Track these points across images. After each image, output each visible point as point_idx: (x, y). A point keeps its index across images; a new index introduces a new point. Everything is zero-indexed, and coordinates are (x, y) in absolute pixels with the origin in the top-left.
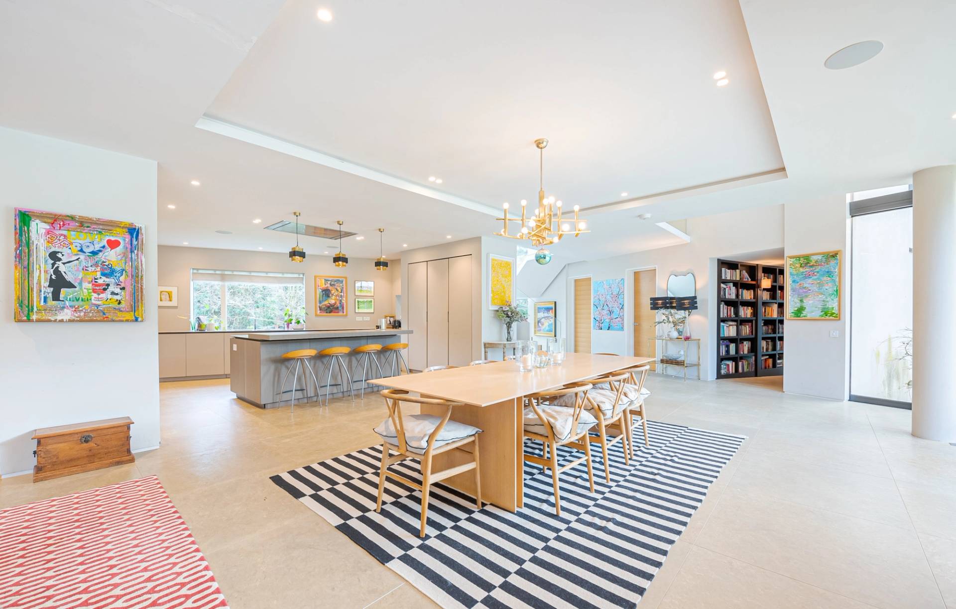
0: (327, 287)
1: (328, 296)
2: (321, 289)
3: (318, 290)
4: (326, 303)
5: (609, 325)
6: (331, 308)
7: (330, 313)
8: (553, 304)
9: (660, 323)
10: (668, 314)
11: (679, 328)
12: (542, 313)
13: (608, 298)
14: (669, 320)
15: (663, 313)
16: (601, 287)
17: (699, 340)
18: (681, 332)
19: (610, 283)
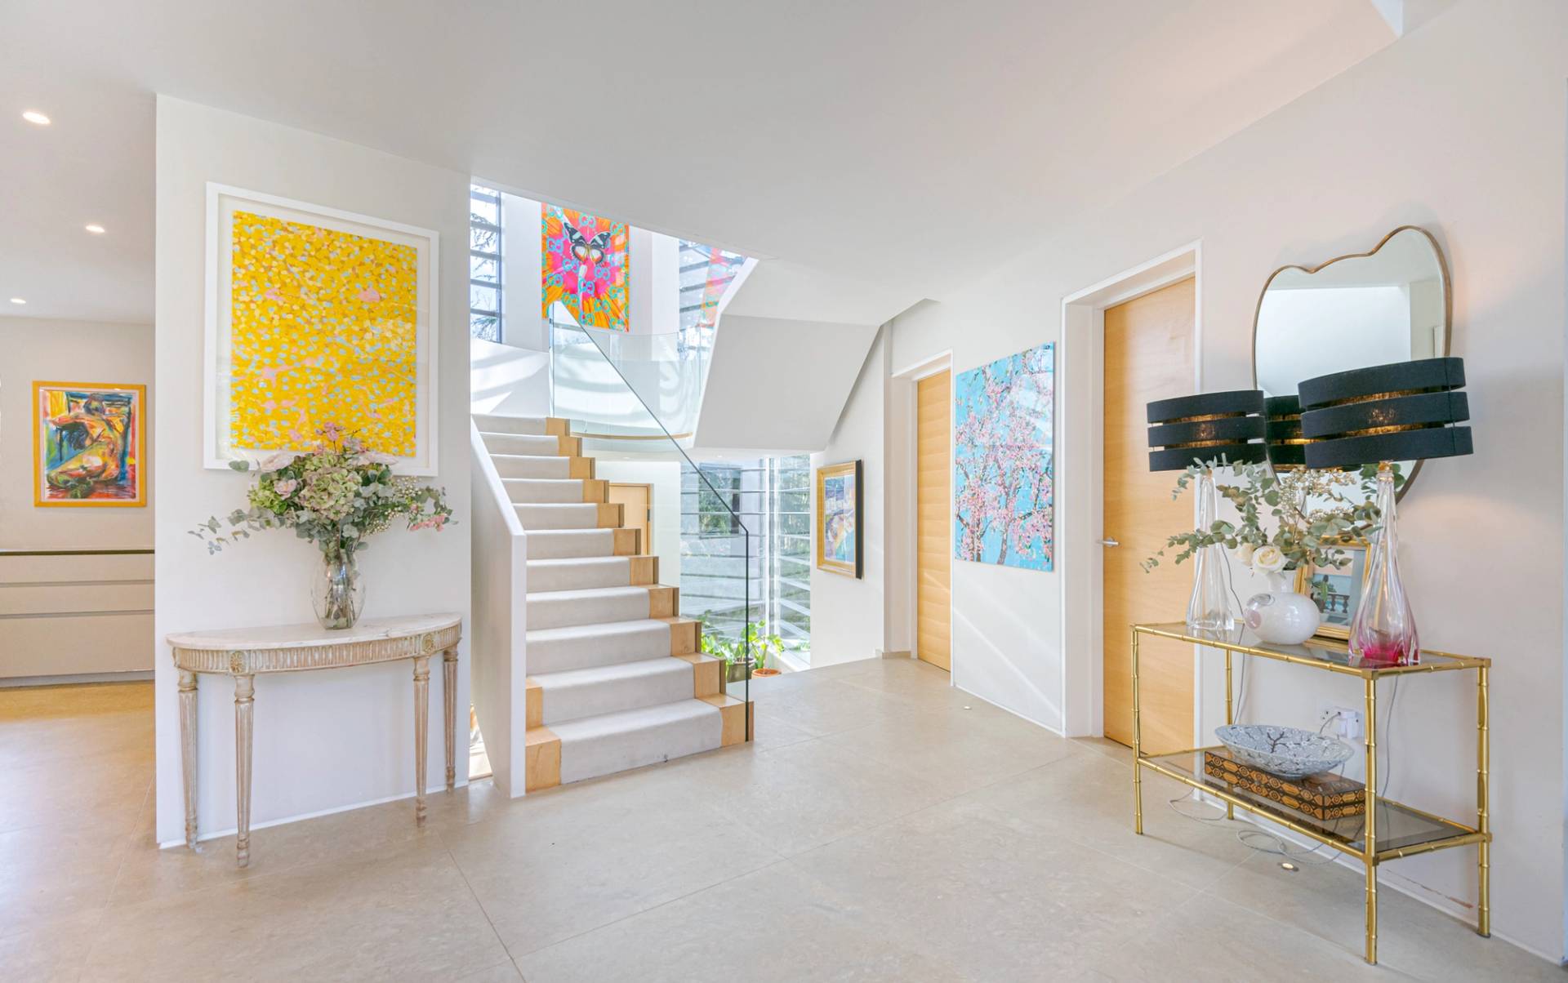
0: (77, 417)
1: (80, 446)
2: (54, 423)
3: (43, 427)
4: (72, 465)
5: (1004, 541)
6: (91, 481)
7: (85, 496)
8: (854, 470)
9: (1202, 541)
10: (1250, 489)
11: (1326, 578)
12: (835, 498)
13: (1002, 432)
14: (1258, 529)
15: (1226, 485)
16: (979, 393)
17: (1483, 664)
18: (1342, 601)
19: (1007, 372)
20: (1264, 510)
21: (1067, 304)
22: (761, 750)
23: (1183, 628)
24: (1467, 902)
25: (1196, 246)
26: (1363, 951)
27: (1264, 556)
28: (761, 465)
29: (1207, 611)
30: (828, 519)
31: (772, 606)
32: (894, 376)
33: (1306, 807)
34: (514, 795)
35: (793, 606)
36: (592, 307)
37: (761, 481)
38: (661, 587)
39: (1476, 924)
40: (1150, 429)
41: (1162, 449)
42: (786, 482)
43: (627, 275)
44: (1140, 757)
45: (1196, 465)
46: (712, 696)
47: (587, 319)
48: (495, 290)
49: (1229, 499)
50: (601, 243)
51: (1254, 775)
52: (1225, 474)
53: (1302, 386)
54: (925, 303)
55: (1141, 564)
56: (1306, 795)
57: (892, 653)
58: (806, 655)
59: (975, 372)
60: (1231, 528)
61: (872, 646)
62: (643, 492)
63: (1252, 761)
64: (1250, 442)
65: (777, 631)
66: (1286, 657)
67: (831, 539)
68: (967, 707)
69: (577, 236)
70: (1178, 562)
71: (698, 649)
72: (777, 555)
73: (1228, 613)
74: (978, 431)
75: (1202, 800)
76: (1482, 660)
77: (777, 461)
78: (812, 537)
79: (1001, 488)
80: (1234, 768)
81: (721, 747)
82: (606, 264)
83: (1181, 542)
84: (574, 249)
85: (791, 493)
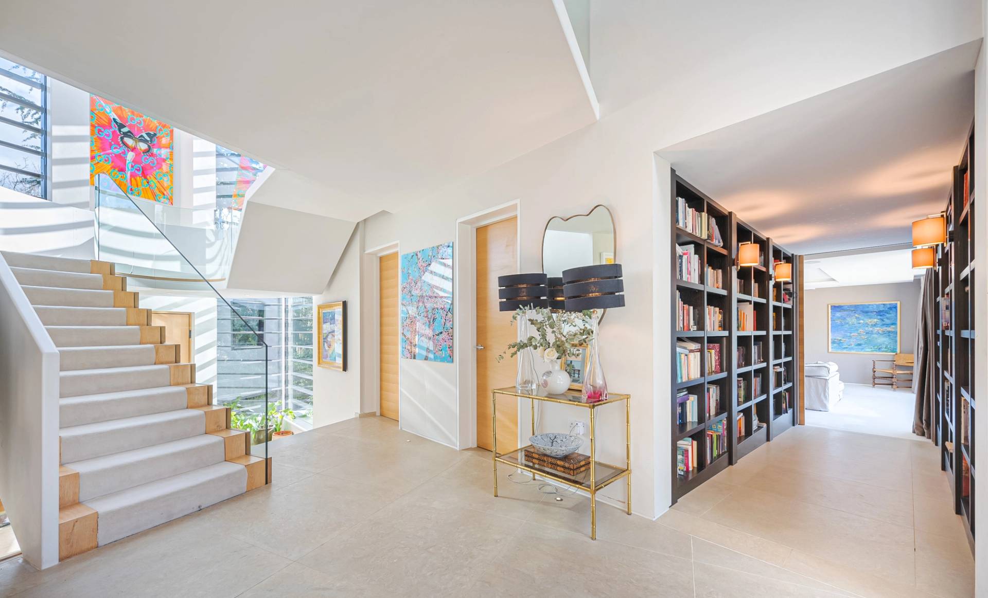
8: (341, 307)
9: (523, 346)
10: (543, 321)
11: (571, 362)
12: (329, 323)
13: (426, 288)
14: (546, 340)
15: (532, 319)
16: (414, 266)
17: (628, 397)
18: (577, 372)
19: (429, 256)
20: (549, 330)
21: (459, 223)
22: (277, 488)
23: (514, 390)
24: (623, 501)
25: (518, 201)
26: (591, 535)
27: (549, 352)
28: (279, 302)
29: (525, 380)
30: (325, 336)
31: (286, 391)
32: (366, 252)
33: (567, 471)
34: (45, 567)
35: (302, 390)
36: (140, 184)
37: (279, 312)
38: (197, 385)
39: (627, 510)
40: (500, 290)
41: (505, 300)
42: (298, 312)
43: (171, 166)
44: (496, 457)
45: (520, 309)
46: (240, 458)
47: (135, 192)
48: (40, 157)
49: (533, 326)
50: (148, 139)
51: (545, 459)
52: (532, 313)
53: (564, 272)
54: (384, 213)
55: (496, 358)
56: (567, 465)
57: (366, 414)
58: (310, 421)
59: (412, 254)
60: (536, 339)
61: (354, 411)
62: (186, 319)
63: (545, 452)
64: (542, 298)
65: (290, 406)
66: (559, 401)
67: (327, 348)
68: (408, 441)
69: (125, 130)
70: (512, 357)
71: (228, 427)
72: (290, 359)
73: (534, 381)
74: (414, 287)
75: (522, 472)
76: (628, 395)
77: (292, 299)
78: (314, 347)
79: (426, 319)
80: (537, 456)
81: (246, 492)
82: (152, 155)
83: (514, 347)
84: (122, 138)
85: (301, 320)
